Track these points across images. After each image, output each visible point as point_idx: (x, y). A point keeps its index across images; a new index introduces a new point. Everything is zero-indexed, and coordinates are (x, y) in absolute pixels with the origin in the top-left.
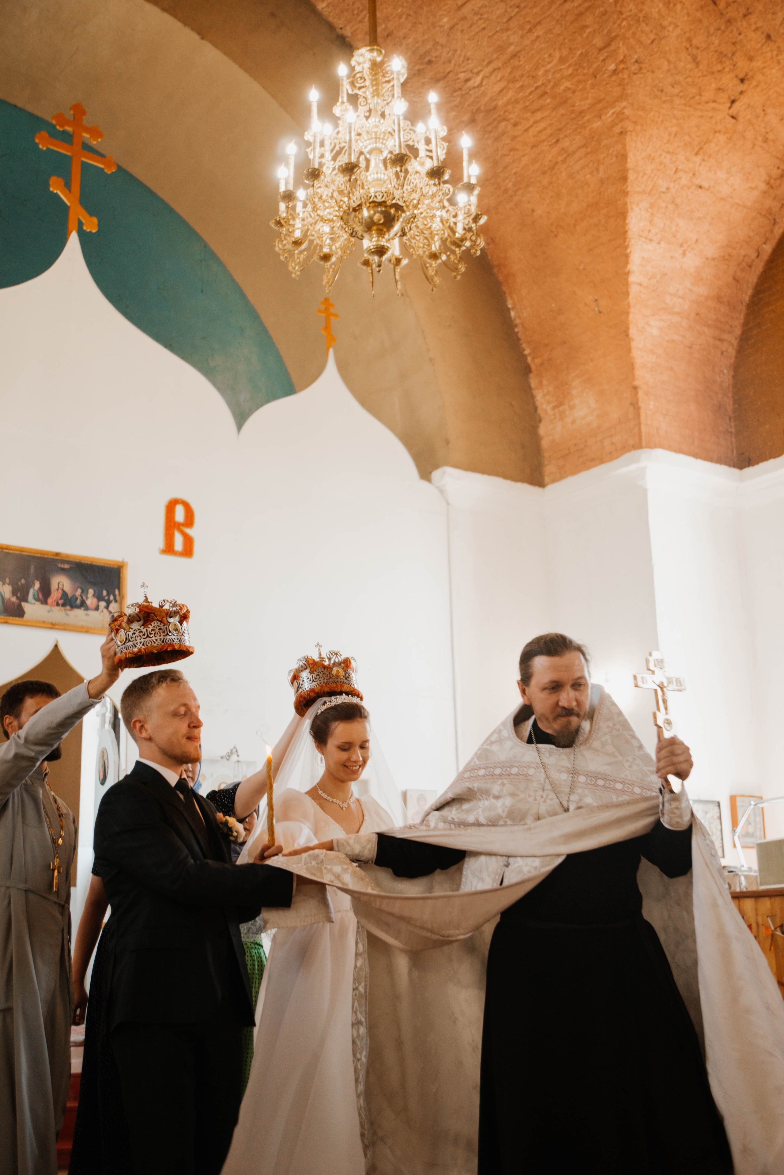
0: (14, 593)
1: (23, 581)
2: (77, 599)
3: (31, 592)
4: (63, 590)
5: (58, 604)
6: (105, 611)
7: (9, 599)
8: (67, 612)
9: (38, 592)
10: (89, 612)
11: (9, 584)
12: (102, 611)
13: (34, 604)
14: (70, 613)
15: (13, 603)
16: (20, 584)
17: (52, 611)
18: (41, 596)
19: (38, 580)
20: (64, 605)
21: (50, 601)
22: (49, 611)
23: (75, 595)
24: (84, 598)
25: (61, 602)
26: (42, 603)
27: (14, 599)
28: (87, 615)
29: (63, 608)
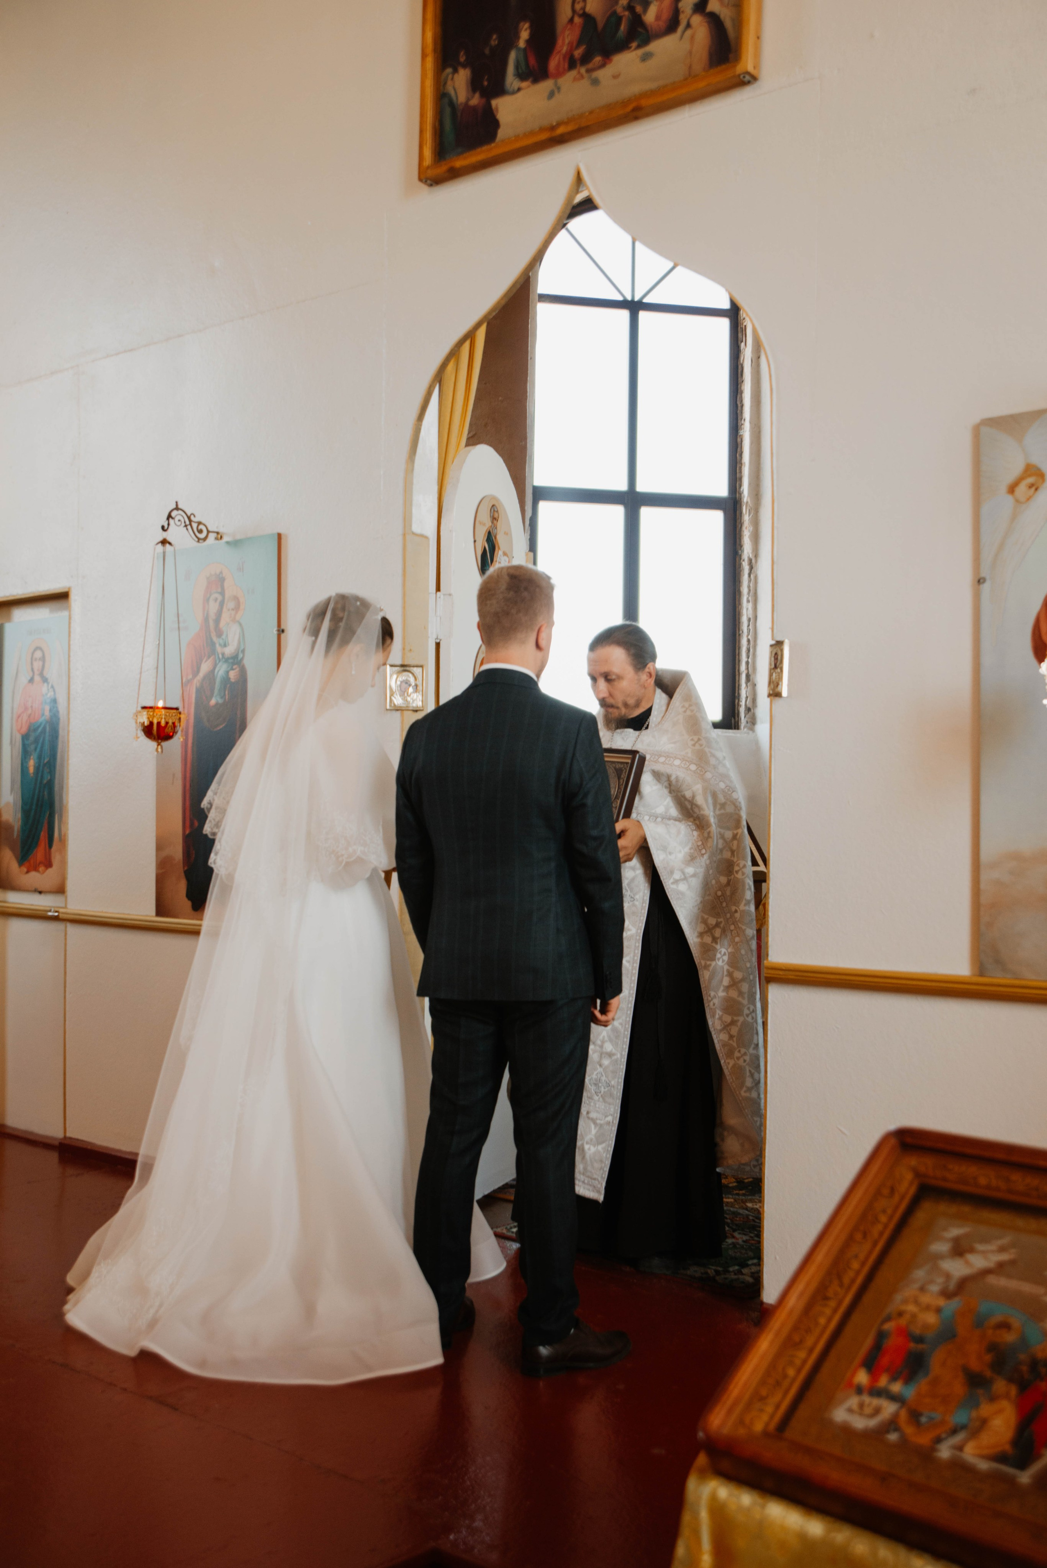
0: (475, 85)
1: (494, 41)
2: (620, 19)
3: (513, 56)
4: (586, 16)
5: (572, 64)
6: (697, 20)
7: (466, 104)
8: (596, 74)
9: (525, 49)
10: (655, 46)
11: (464, 66)
12: (688, 26)
13: (519, 89)
14: (601, 74)
15: (474, 108)
16: (487, 51)
17: (559, 89)
18: (532, 61)
19: (524, 18)
20: (586, 59)
21: (553, 63)
22: (551, 95)
23: (614, 13)
24: (639, 9)
25: (578, 53)
26: (536, 81)
27: (476, 100)
28: (645, 58)
29: (583, 70)
